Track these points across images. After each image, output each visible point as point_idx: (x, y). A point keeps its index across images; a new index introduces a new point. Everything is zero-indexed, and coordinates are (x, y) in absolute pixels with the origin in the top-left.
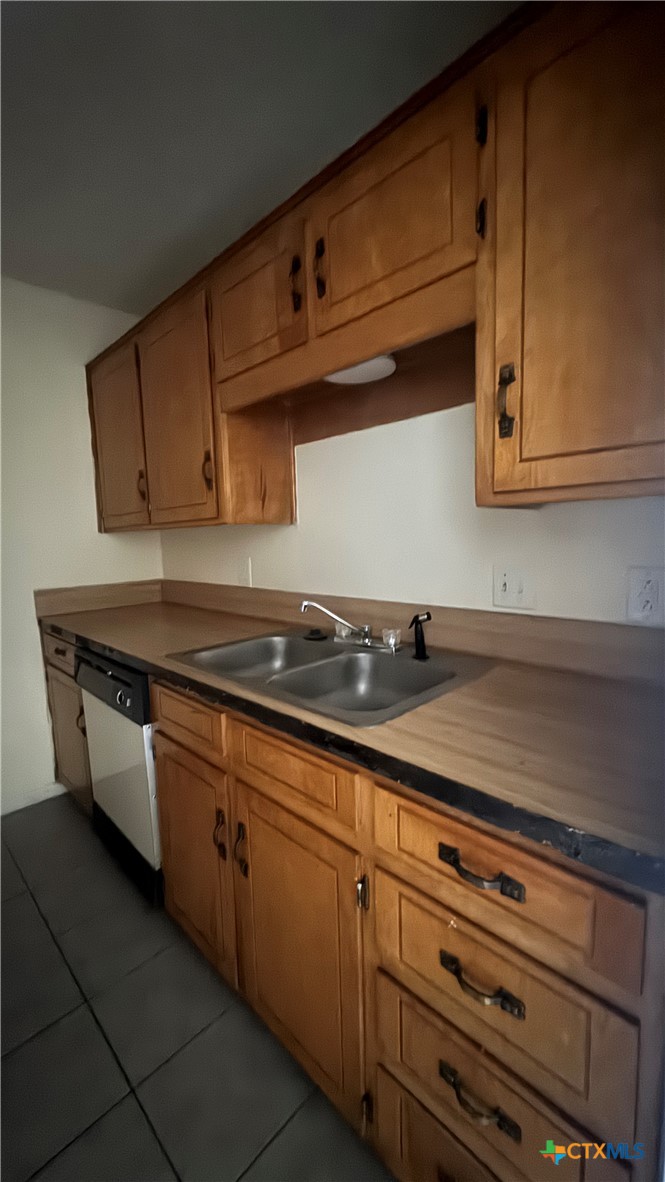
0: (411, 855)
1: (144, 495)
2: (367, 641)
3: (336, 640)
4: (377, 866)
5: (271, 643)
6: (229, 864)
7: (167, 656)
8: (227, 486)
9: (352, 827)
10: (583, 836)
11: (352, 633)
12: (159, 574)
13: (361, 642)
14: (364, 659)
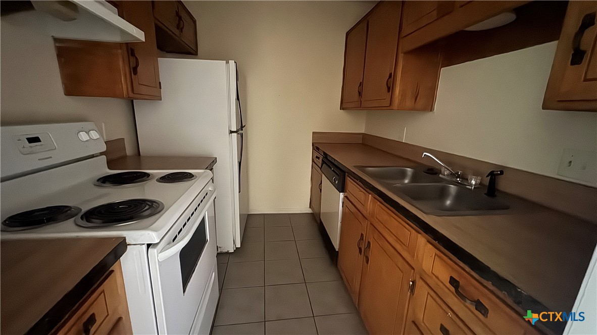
0: (437, 277)
1: (360, 94)
2: (458, 179)
3: (440, 175)
4: (421, 278)
5: (406, 171)
6: (362, 256)
7: (354, 166)
8: (397, 91)
9: (413, 256)
10: (526, 296)
11: (451, 174)
12: (362, 130)
13: (454, 180)
14: (453, 188)
